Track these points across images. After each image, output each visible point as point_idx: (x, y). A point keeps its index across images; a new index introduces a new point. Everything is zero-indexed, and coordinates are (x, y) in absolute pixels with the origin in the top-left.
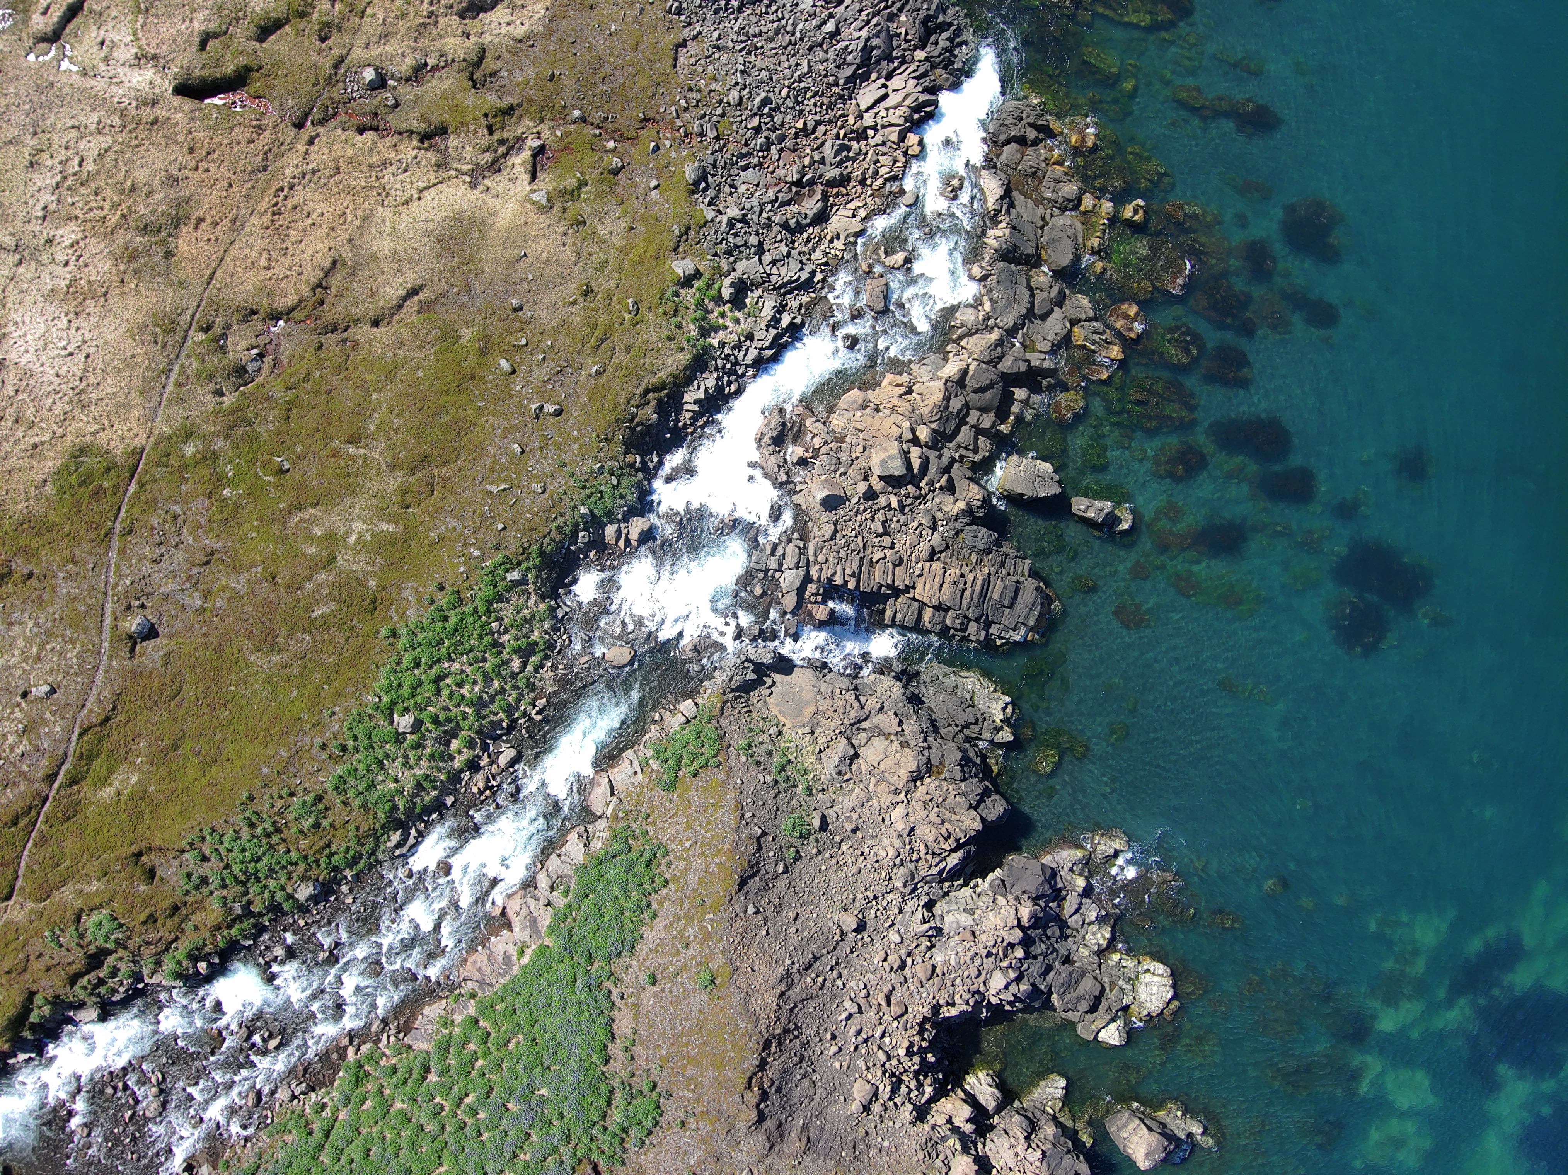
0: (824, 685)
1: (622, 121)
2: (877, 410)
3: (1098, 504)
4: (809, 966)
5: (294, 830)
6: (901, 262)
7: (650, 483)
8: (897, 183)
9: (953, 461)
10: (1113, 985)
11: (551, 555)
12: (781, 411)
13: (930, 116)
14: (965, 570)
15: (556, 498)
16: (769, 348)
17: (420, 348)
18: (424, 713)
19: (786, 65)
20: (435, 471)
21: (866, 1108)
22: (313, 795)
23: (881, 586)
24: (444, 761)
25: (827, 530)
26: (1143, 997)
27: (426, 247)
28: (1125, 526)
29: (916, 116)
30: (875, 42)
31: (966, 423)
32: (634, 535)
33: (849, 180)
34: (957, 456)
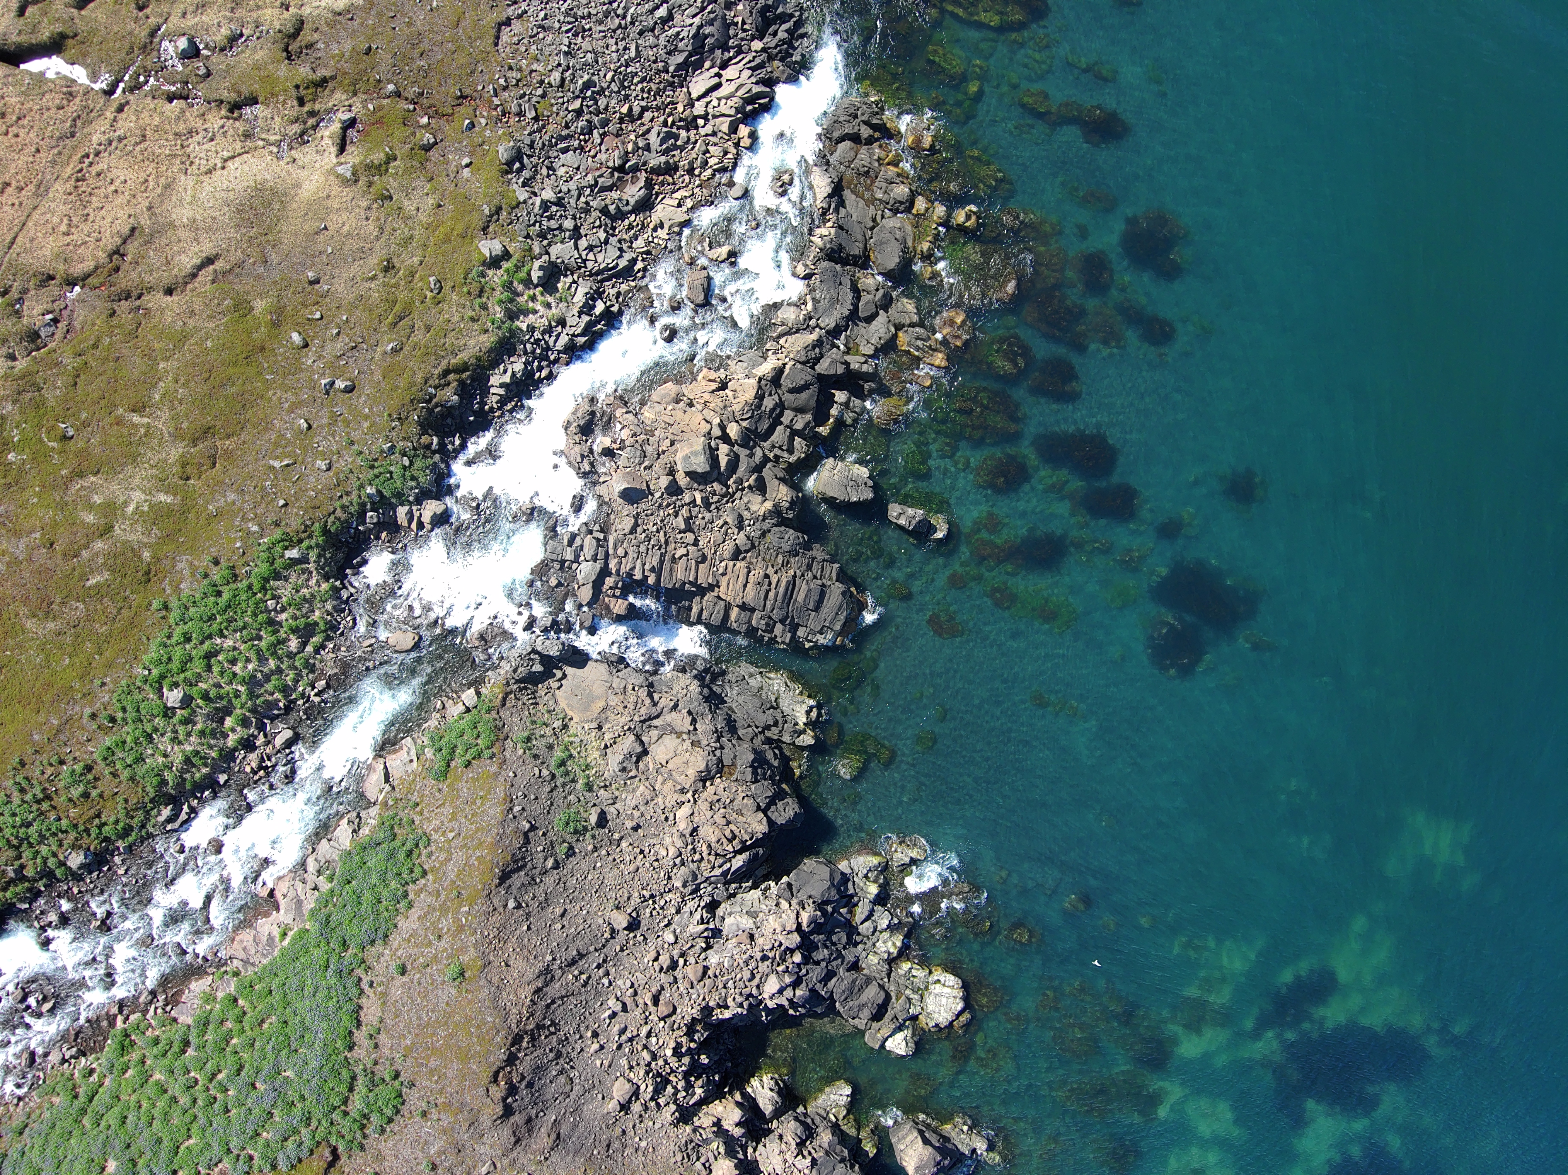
0: (616, 680)
1: (438, 97)
2: (691, 405)
3: (910, 511)
4: (573, 963)
5: (63, 798)
6: (724, 256)
7: (448, 466)
8: (728, 175)
9: (766, 460)
10: (899, 995)
11: (337, 534)
12: (593, 400)
13: (767, 108)
14: (770, 571)
15: (342, 476)
16: (582, 334)
17: (212, 317)
18: (195, 688)
19: (614, 48)
20: (218, 444)
21: (625, 1107)
22: (82, 764)
23: (684, 583)
24: (215, 738)
25: (628, 523)
26: (931, 1008)
27: (225, 216)
28: (940, 535)
29: (749, 108)
30: (708, 30)
31: (781, 423)
32: (426, 518)
33: (676, 169)
34: (771, 455)
